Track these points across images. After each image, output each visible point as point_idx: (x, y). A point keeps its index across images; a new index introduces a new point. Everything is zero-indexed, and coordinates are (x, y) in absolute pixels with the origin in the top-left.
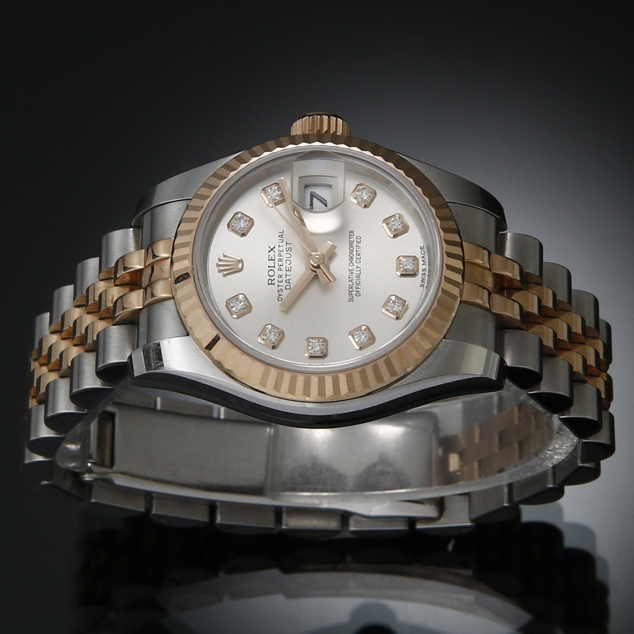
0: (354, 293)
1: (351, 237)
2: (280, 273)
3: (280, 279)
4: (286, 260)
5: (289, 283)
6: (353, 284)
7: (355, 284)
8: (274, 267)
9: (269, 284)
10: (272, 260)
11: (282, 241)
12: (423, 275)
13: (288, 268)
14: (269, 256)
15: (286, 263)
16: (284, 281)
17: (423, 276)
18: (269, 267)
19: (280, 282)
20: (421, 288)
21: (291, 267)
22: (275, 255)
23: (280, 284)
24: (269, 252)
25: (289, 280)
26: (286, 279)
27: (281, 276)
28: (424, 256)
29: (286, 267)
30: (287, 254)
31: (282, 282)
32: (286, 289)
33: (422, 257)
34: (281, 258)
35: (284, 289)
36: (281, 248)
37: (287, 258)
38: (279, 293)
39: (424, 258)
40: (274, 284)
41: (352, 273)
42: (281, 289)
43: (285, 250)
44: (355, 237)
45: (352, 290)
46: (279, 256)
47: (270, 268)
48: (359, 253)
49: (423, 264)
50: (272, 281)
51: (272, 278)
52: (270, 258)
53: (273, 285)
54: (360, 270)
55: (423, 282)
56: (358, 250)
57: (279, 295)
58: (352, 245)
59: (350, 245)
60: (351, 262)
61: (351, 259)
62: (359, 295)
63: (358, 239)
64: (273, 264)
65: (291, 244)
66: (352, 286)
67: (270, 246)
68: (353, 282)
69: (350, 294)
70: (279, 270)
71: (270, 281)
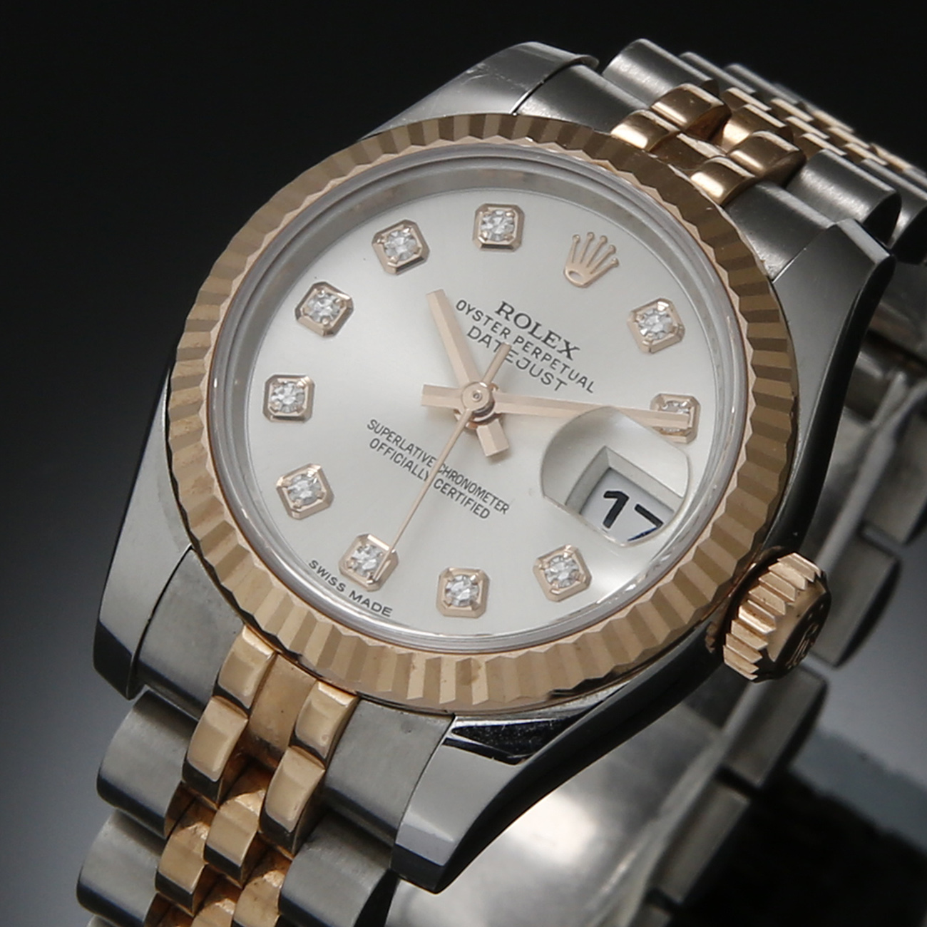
0: (383, 439)
1: (496, 501)
2: (512, 337)
3: (500, 329)
4: (529, 362)
5: (483, 340)
6: (400, 447)
7: (400, 451)
8: (531, 333)
9: (504, 304)
10: (548, 337)
11: (572, 377)
12: (333, 579)
13: (511, 356)
14: (560, 338)
15: (525, 359)
16: (491, 334)
17: (329, 579)
18: (538, 325)
19: (495, 326)
20: (310, 562)
21: (511, 361)
22: (554, 347)
23: (491, 323)
24: (567, 344)
25: (488, 343)
26: (492, 340)
27: (505, 333)
28: (368, 605)
29: (517, 354)
30: (542, 370)
31: (492, 329)
32: (474, 327)
33: (368, 600)
34: (540, 356)
35: (477, 324)
36: (559, 367)
37: (534, 365)
38: (475, 310)
39: (364, 602)
40: (498, 312)
41: (424, 460)
42: (480, 318)
43: (551, 371)
44: (491, 508)
45: (392, 439)
46: (547, 354)
47: (533, 325)
48: (455, 496)
49: (353, 593)
50: (507, 313)
51: (511, 317)
52: (552, 336)
53: (497, 310)
54: (421, 478)
55: (319, 572)
56: (462, 497)
57: (471, 308)
58: (479, 494)
59: (482, 490)
60: (445, 471)
61: (452, 475)
62: (373, 445)
63: (483, 512)
64: (538, 336)
65: (556, 389)
66: (399, 443)
67: (576, 351)
68: (405, 450)
69: (386, 431)
70: (519, 337)
71: (509, 310)
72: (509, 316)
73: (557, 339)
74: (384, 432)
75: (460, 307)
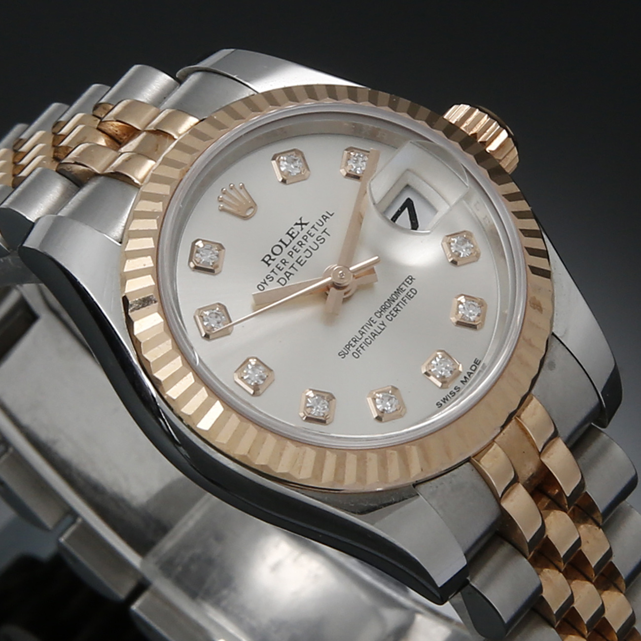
0: (353, 350)
1: (405, 283)
2: (288, 258)
3: (282, 266)
4: (307, 250)
5: (288, 277)
6: (360, 339)
7: (363, 340)
8: (287, 246)
9: (263, 260)
10: (291, 235)
11: (321, 224)
12: (450, 394)
13: (302, 260)
14: (292, 228)
15: (305, 252)
16: (284, 271)
17: (450, 396)
18: (281, 241)
19: (279, 268)
20: (437, 407)
21: (306, 261)
22: (299, 233)
23: (276, 270)
24: (297, 224)
25: (291, 274)
26: (289, 271)
27: (284, 262)
28: (471, 373)
29: (300, 257)
30: (315, 243)
31: (281, 270)
32: (278, 281)
33: (468, 373)
34: (304, 242)
35: (276, 280)
36: (313, 231)
37: (310, 247)
38: (266, 279)
39: (469, 376)
40: (269, 265)
41: (371, 325)
42: (272, 277)
43: (315, 237)
44: (410, 287)
45: (354, 344)
46: (303, 238)
47: (281, 244)
48: (399, 309)
49: (462, 382)
50: (270, 259)
51: (273, 257)
52: (290, 233)
53: (267, 265)
54: (384, 329)
55: (445, 402)
56: (400, 304)
57: (264, 282)
58: (399, 293)
59: (397, 291)
60: (380, 312)
61: (384, 309)
62: (357, 356)
63: (413, 293)
64: (289, 241)
65: (329, 235)
66: (357, 339)
67: (302, 219)
68: (363, 336)
69: (348, 347)
70: (288, 254)
71: (268, 258)
72: (272, 258)
73: (292, 230)
74: (348, 349)
75: (262, 288)
